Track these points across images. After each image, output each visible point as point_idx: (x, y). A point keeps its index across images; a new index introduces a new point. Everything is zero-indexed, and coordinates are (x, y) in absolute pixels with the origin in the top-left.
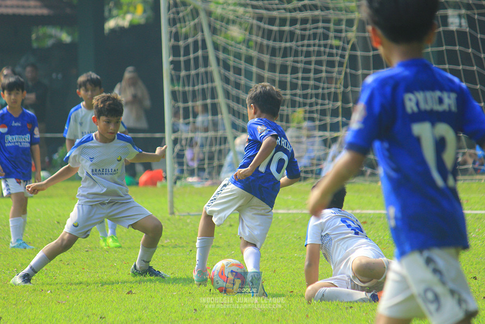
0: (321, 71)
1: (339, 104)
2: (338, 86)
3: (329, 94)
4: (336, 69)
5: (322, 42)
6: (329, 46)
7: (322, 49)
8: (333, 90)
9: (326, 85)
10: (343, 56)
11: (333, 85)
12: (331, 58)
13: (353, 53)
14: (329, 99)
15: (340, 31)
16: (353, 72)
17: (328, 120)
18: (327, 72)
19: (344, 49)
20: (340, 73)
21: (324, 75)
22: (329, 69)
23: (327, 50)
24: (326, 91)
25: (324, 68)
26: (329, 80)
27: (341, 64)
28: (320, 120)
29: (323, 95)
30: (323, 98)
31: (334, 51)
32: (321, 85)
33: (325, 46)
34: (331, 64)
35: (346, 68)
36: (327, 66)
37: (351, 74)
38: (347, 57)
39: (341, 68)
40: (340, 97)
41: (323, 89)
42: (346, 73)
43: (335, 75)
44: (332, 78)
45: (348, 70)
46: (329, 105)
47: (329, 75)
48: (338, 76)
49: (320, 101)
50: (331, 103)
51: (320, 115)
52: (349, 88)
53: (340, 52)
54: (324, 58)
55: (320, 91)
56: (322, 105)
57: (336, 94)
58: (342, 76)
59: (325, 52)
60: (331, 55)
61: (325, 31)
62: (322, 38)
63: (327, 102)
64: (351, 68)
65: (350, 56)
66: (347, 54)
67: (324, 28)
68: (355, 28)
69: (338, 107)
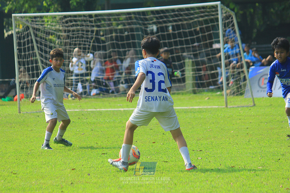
4: (87, 51)
5: (81, 39)
6: (84, 41)
10: (89, 45)
12: (85, 46)
13: (94, 44)
15: (88, 35)
19: (90, 42)
27: (89, 49)
31: (86, 43)
33: (82, 41)
35: (91, 50)
36: (83, 49)
38: (91, 46)
53: (88, 43)
54: (82, 46)
59: (82, 44)
60: (85, 45)
61: (83, 35)
64: (93, 50)
65: (93, 45)
66: (91, 44)
67: (82, 34)
68: (94, 34)
69: (88, 67)
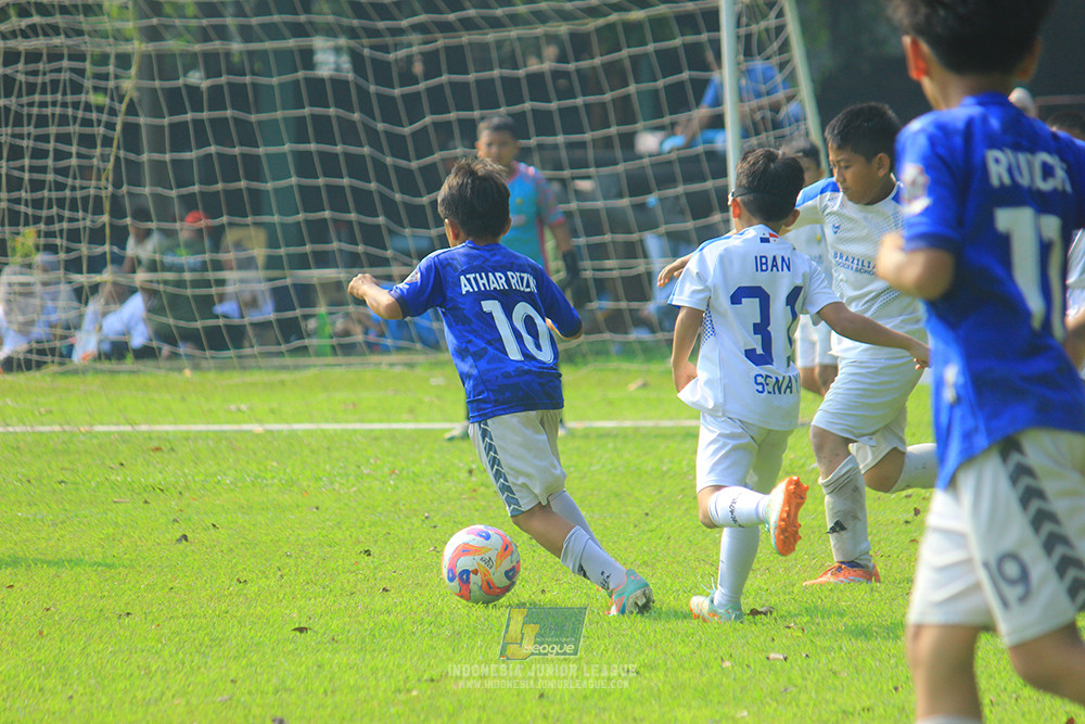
0: (69, 155)
1: (106, 218)
2: (103, 183)
3: (85, 199)
4: (98, 151)
5: (69, 98)
6: (82, 105)
7: (70, 111)
8: (92, 192)
9: (78, 183)
10: (111, 126)
11: (93, 183)
12: (87, 130)
13: (132, 119)
14: (85, 210)
15: (105, 77)
16: (132, 156)
17: (84, 249)
18: (79, 156)
19: (113, 112)
20: (105, 158)
21: (74, 161)
22: (84, 151)
23: (80, 114)
24: (79, 194)
25: (74, 149)
26: (85, 172)
27: (107, 142)
28: (68, 250)
29: (74, 201)
30: (74, 208)
31: (94, 116)
32: (70, 181)
33: (76, 105)
34: (88, 141)
35: (118, 148)
36: (79, 145)
37: (127, 160)
38: (119, 127)
39: (109, 149)
40: (107, 206)
41: (73, 188)
42: (117, 159)
43: (95, 162)
44: (91, 168)
45: (122, 153)
46: (86, 221)
47: (85, 162)
48: (101, 165)
49: (67, 213)
50: (90, 216)
51: (68, 240)
52: (125, 188)
53: (105, 117)
54: (74, 129)
55: (68, 193)
56: (71, 220)
57: (98, 199)
58: (110, 165)
59: (75, 118)
60: (87, 123)
61: (75, 77)
62: (68, 91)
63: (80, 214)
64: (127, 150)
65: (126, 126)
66: (119, 121)
67: (72, 70)
68: (133, 71)
69: (104, 225)
